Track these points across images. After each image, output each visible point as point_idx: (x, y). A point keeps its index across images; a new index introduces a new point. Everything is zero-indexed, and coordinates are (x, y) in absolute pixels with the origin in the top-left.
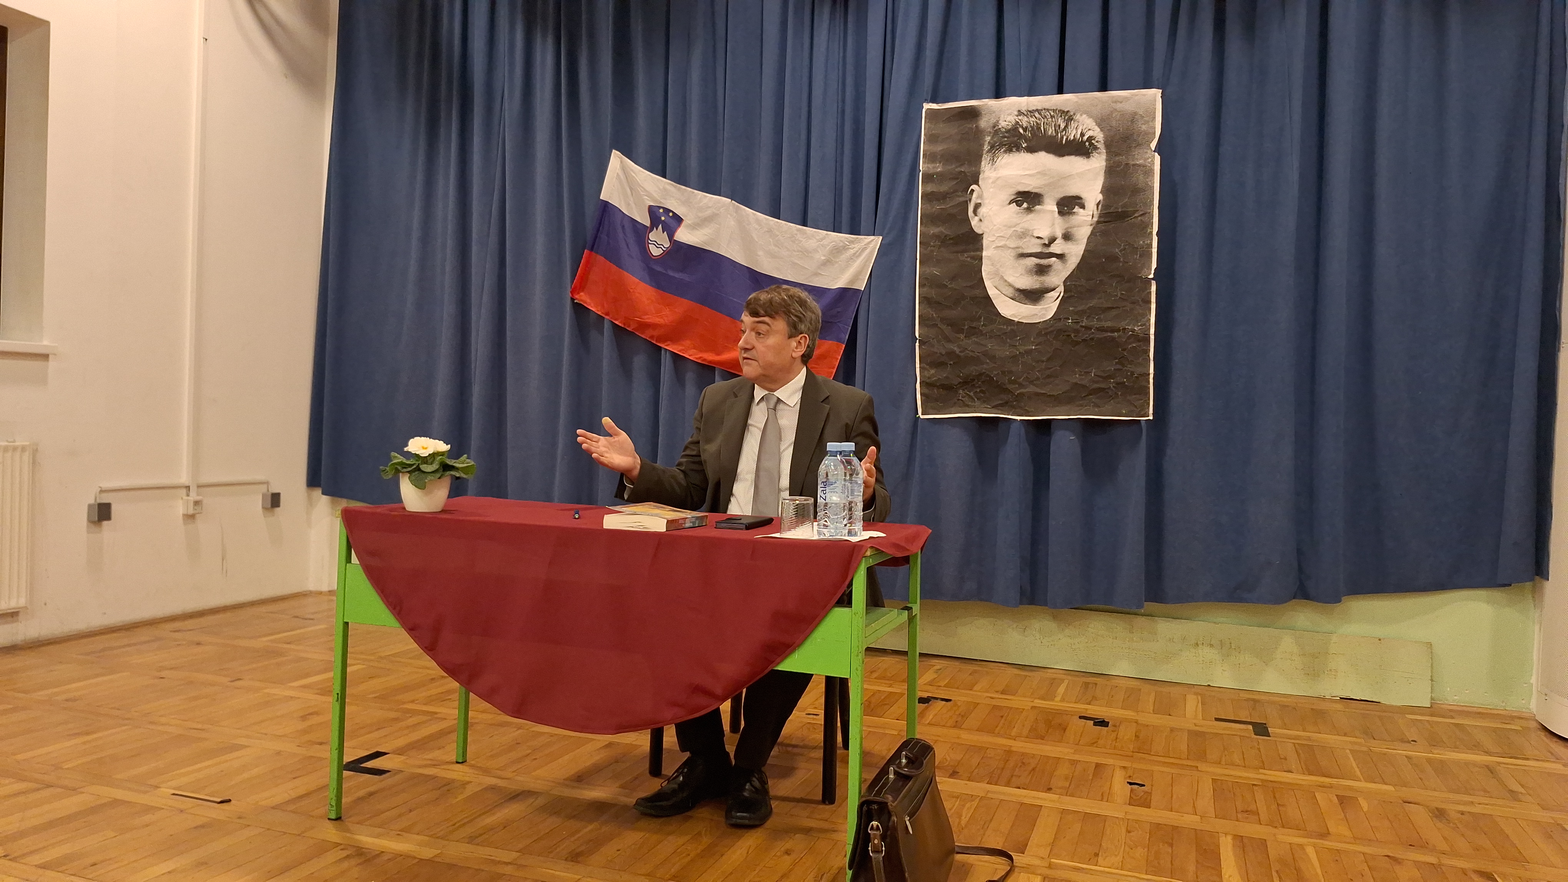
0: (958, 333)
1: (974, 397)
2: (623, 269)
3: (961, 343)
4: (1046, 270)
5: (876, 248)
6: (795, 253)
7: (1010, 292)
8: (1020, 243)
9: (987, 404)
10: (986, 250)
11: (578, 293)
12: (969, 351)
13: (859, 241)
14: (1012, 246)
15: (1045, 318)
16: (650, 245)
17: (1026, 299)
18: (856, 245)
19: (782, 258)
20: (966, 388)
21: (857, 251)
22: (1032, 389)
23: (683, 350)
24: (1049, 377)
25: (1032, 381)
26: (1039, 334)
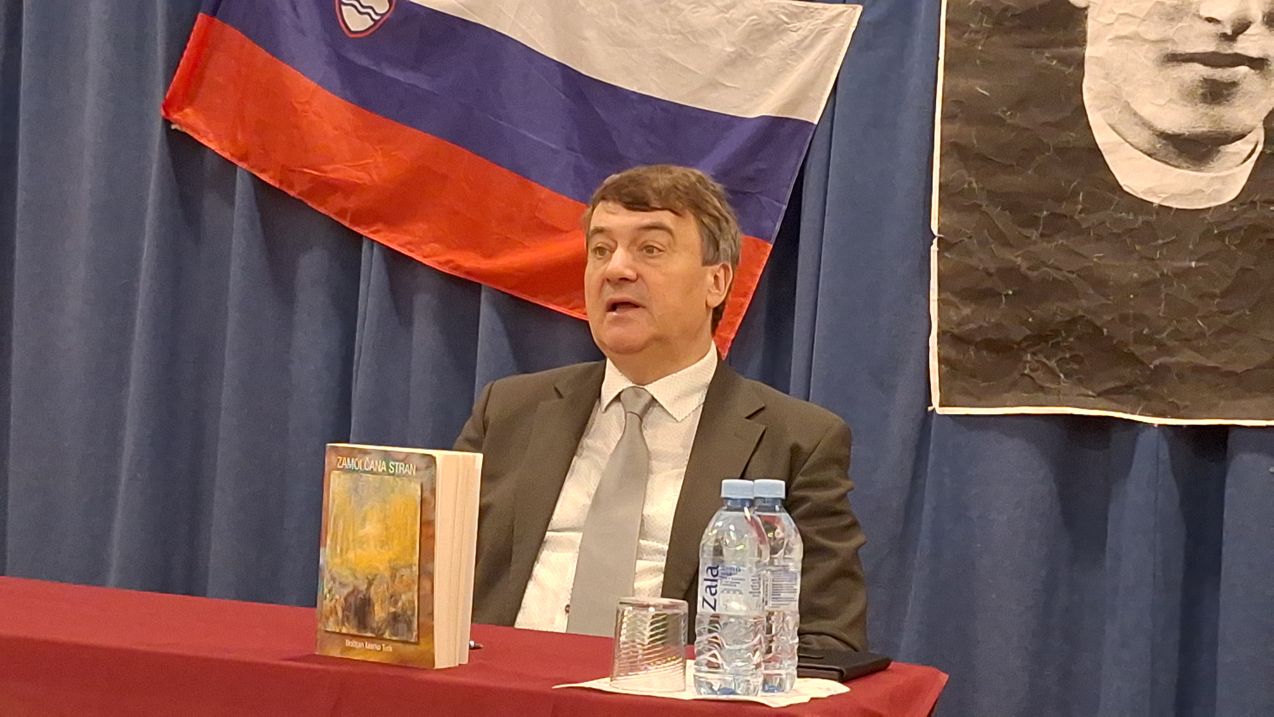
0: (1023, 227)
1: (1057, 370)
2: (283, 61)
3: (1032, 248)
4: (1225, 92)
5: (847, 31)
6: (667, 37)
7: (1144, 138)
8: (1170, 31)
9: (1087, 388)
10: (1092, 45)
11: (180, 109)
12: (1048, 266)
13: (811, 15)
14: (1152, 36)
15: (1220, 199)
16: (343, 7)
17: (1180, 156)
18: (804, 24)
19: (639, 47)
20: (1040, 351)
21: (806, 37)
22: (1187, 357)
23: (410, 243)
24: (1225, 330)
25: (1188, 340)
26: (1206, 235)
